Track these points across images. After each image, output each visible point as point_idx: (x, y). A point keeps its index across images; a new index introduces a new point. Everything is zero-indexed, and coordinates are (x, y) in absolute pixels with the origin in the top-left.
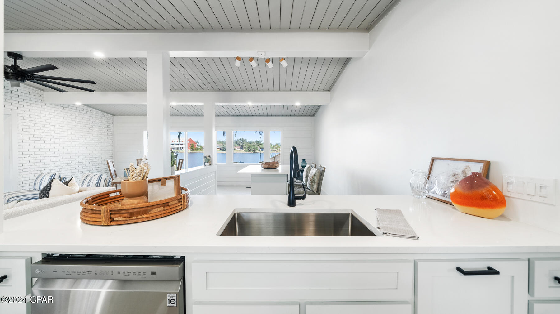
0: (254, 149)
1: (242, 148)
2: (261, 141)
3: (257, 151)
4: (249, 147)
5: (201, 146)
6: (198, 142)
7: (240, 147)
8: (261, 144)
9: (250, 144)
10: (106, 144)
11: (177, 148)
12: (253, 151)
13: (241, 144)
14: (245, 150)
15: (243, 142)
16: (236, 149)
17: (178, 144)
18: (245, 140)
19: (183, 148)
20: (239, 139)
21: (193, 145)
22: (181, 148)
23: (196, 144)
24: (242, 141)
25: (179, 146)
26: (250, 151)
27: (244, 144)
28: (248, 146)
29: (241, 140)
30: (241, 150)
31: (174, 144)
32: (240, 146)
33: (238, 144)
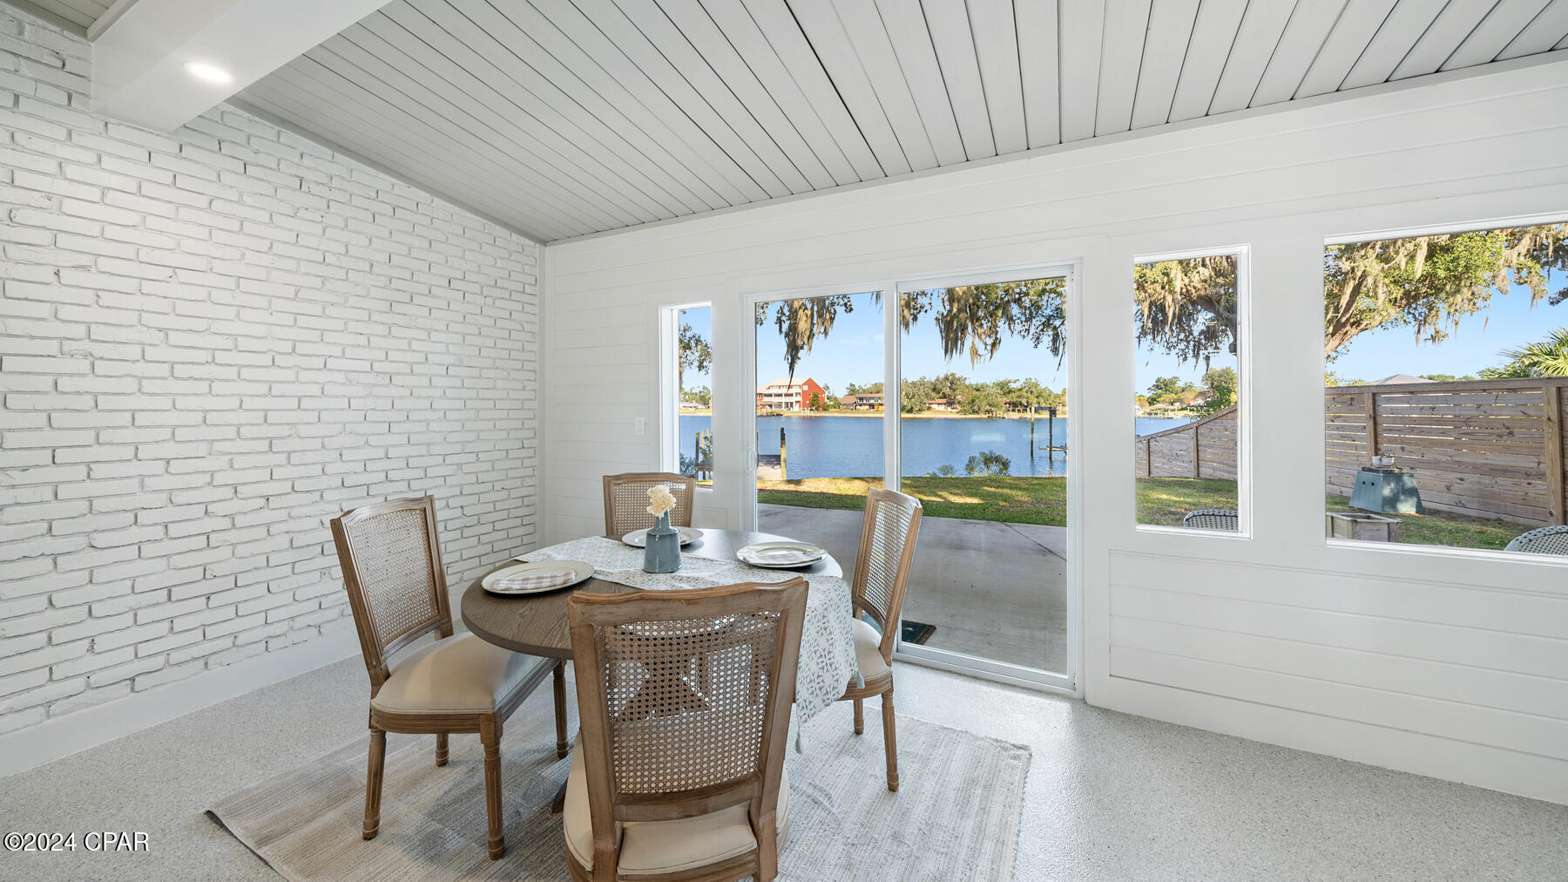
0: (990, 405)
1: (950, 404)
2: (1010, 382)
3: (1000, 413)
4: (973, 401)
5: (836, 399)
6: (828, 387)
7: (944, 401)
8: (1010, 392)
9: (977, 393)
10: (500, 384)
11: (780, 405)
12: (988, 411)
13: (948, 391)
14: (960, 408)
15: (954, 387)
16: (933, 406)
17: (780, 395)
18: (959, 380)
19: (792, 403)
20: (942, 376)
21: (816, 396)
22: (787, 403)
23: (824, 393)
24: (952, 383)
25: (784, 400)
26: (977, 413)
27: (957, 392)
28: (970, 399)
29: (946, 378)
30: (949, 409)
31: (771, 395)
32: (944, 396)
33: (939, 392)
